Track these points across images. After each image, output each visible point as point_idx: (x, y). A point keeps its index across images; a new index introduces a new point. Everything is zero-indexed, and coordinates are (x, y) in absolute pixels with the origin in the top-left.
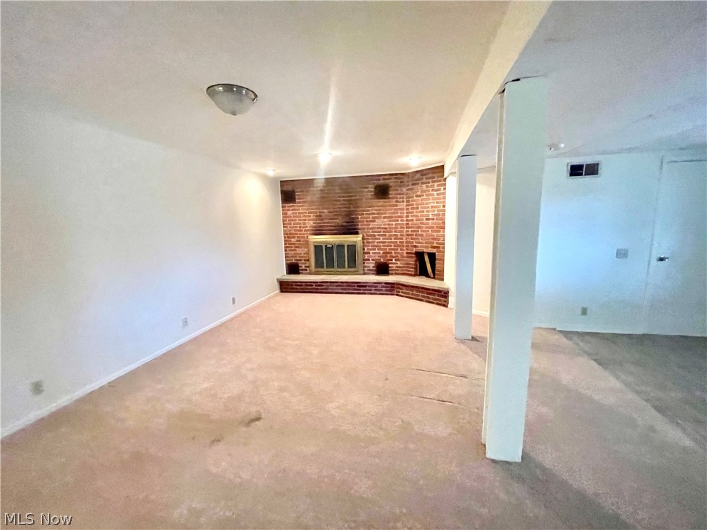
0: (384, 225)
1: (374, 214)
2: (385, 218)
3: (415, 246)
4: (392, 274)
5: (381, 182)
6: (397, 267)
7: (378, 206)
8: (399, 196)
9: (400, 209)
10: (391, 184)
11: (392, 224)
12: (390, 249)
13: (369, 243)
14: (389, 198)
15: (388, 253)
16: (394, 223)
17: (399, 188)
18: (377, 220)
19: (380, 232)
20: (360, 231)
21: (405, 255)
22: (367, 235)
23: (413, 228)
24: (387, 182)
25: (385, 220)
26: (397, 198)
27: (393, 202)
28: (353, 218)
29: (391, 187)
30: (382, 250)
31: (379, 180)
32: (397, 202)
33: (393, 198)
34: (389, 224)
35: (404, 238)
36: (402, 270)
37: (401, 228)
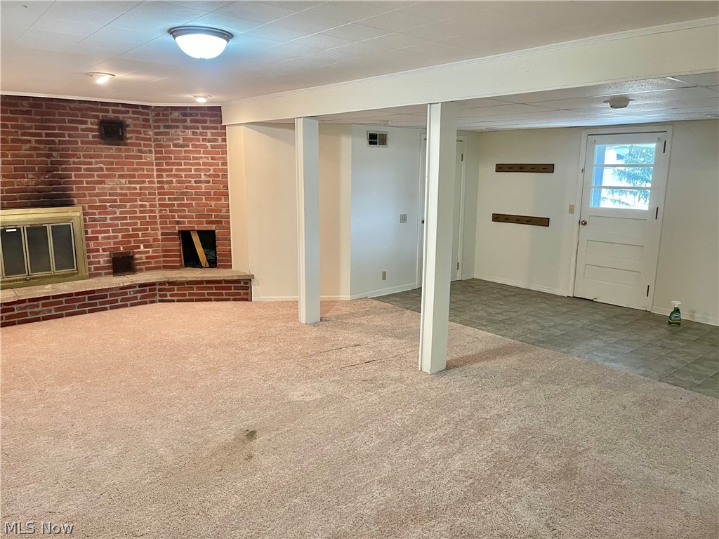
0: (121, 189)
1: (101, 169)
2: (121, 176)
3: (178, 223)
4: (141, 270)
5: (111, 115)
6: (147, 258)
7: (106, 157)
8: (142, 142)
9: (146, 164)
10: (129, 121)
11: (135, 188)
12: (134, 230)
13: (95, 220)
14: (126, 145)
15: (131, 236)
16: (138, 186)
17: (142, 130)
18: (107, 180)
19: (115, 201)
20: (76, 200)
21: (160, 237)
22: (90, 207)
23: (172, 193)
24: (121, 116)
25: (123, 181)
26: (140, 145)
27: (134, 152)
28: (61, 177)
29: (128, 126)
30: (120, 231)
31: (107, 111)
32: (140, 151)
33: (132, 144)
34: (129, 188)
35: (157, 209)
36: (156, 263)
37: (150, 194)
